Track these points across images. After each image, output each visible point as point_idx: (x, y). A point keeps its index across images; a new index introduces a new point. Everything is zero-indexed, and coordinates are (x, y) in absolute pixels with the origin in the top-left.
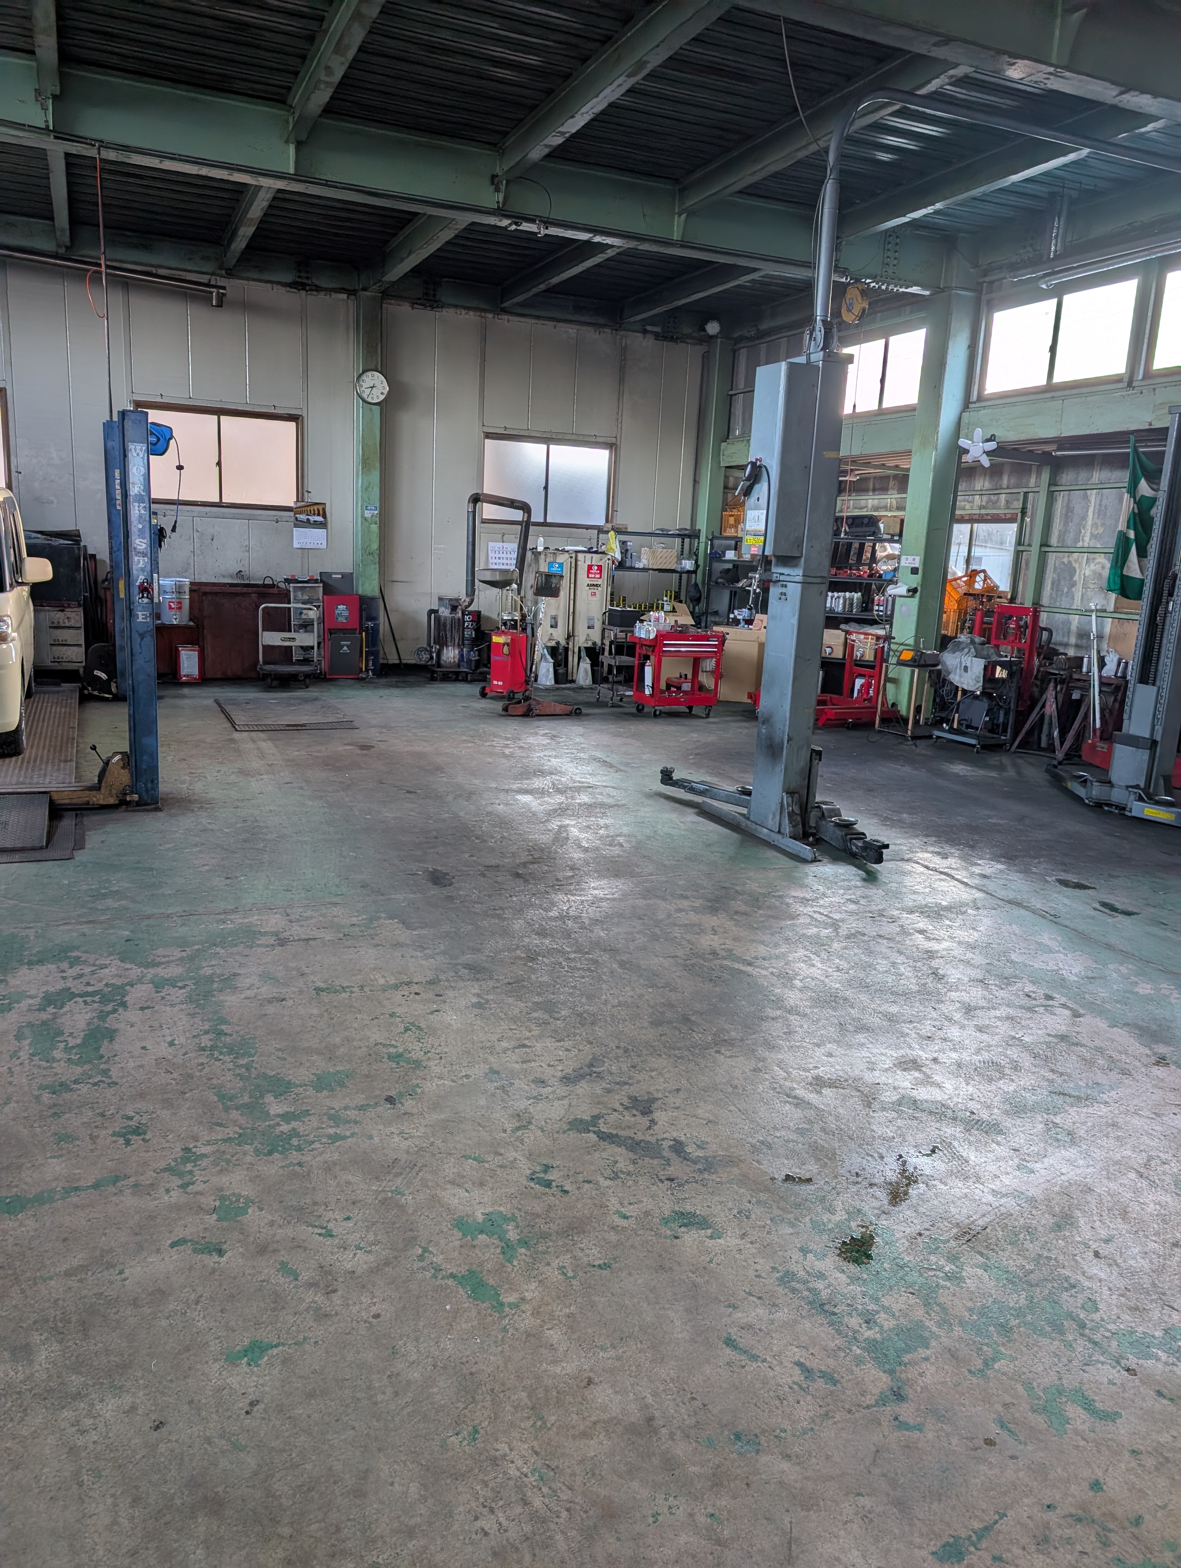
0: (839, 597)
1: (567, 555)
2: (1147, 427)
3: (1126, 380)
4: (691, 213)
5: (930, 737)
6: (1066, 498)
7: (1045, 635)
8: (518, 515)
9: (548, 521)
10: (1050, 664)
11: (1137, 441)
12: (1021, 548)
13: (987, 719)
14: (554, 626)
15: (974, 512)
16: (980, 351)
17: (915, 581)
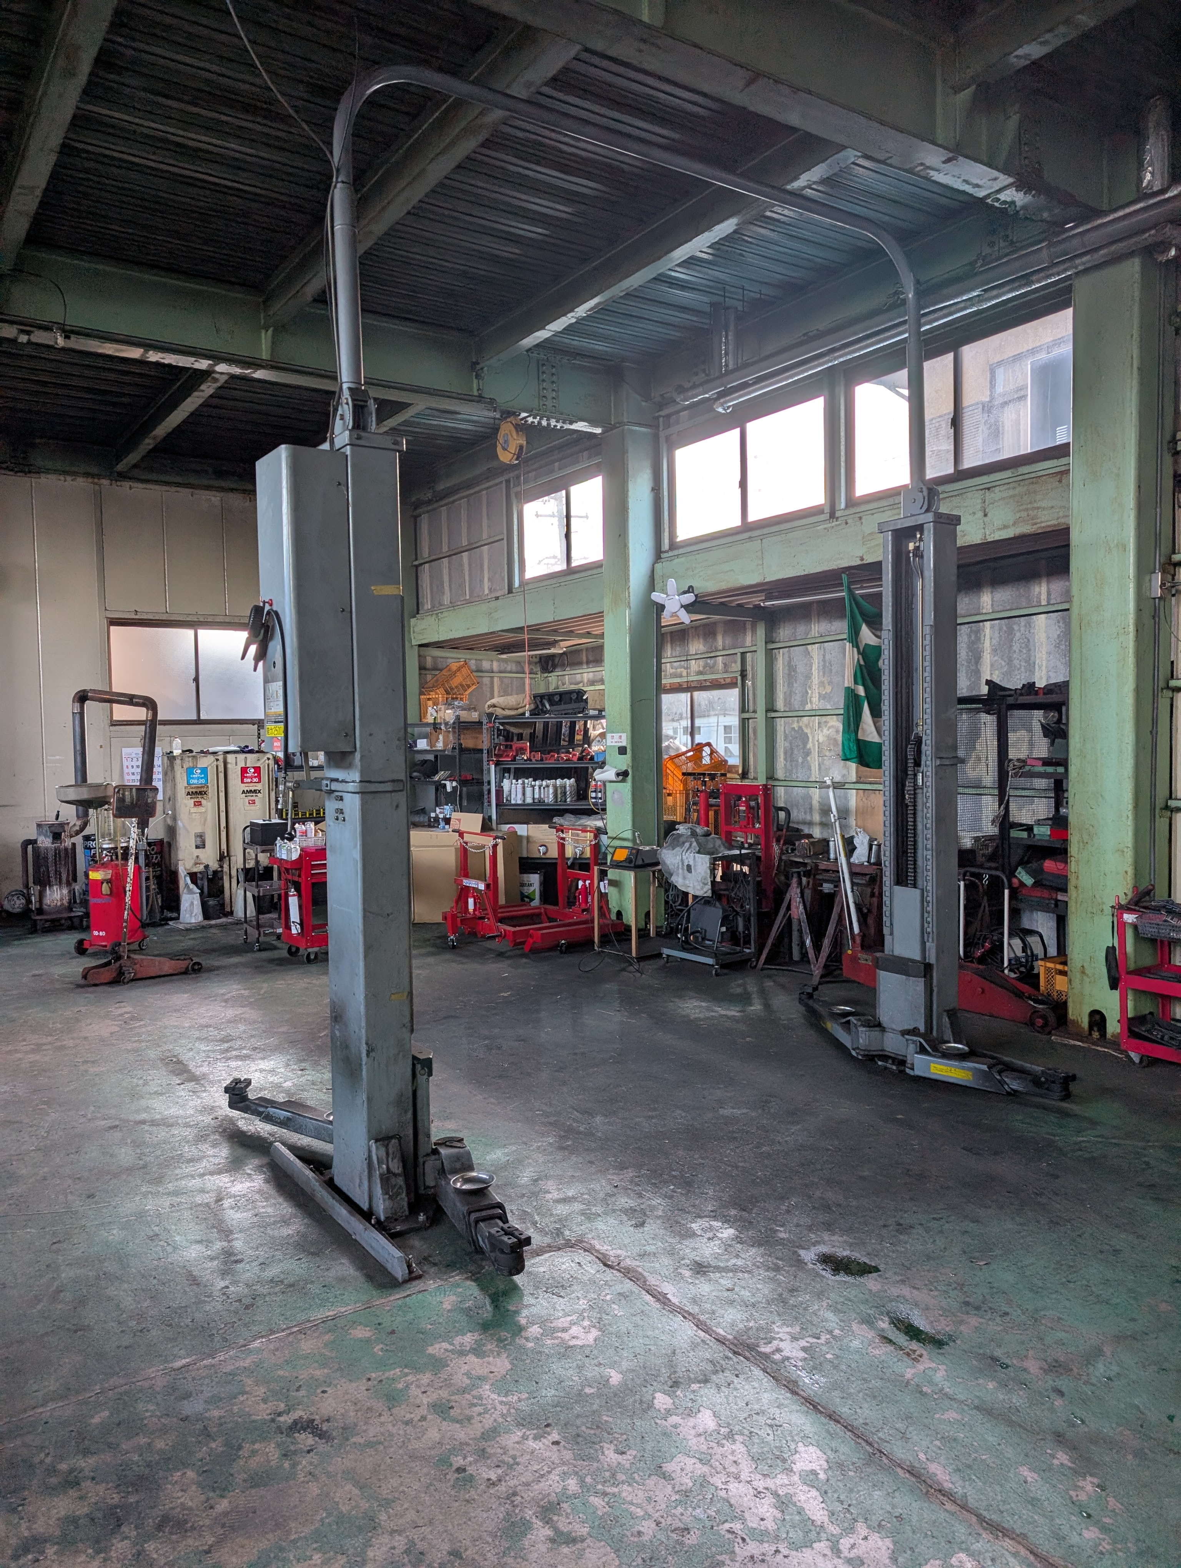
0: (548, 786)
1: (211, 758)
2: (859, 562)
3: (827, 510)
4: (280, 329)
5: (660, 955)
6: (786, 656)
7: (782, 814)
8: (141, 713)
9: (202, 717)
10: (793, 850)
11: (850, 583)
12: (746, 715)
13: (724, 929)
14: (201, 846)
15: (691, 679)
16: (666, 493)
17: (624, 762)
